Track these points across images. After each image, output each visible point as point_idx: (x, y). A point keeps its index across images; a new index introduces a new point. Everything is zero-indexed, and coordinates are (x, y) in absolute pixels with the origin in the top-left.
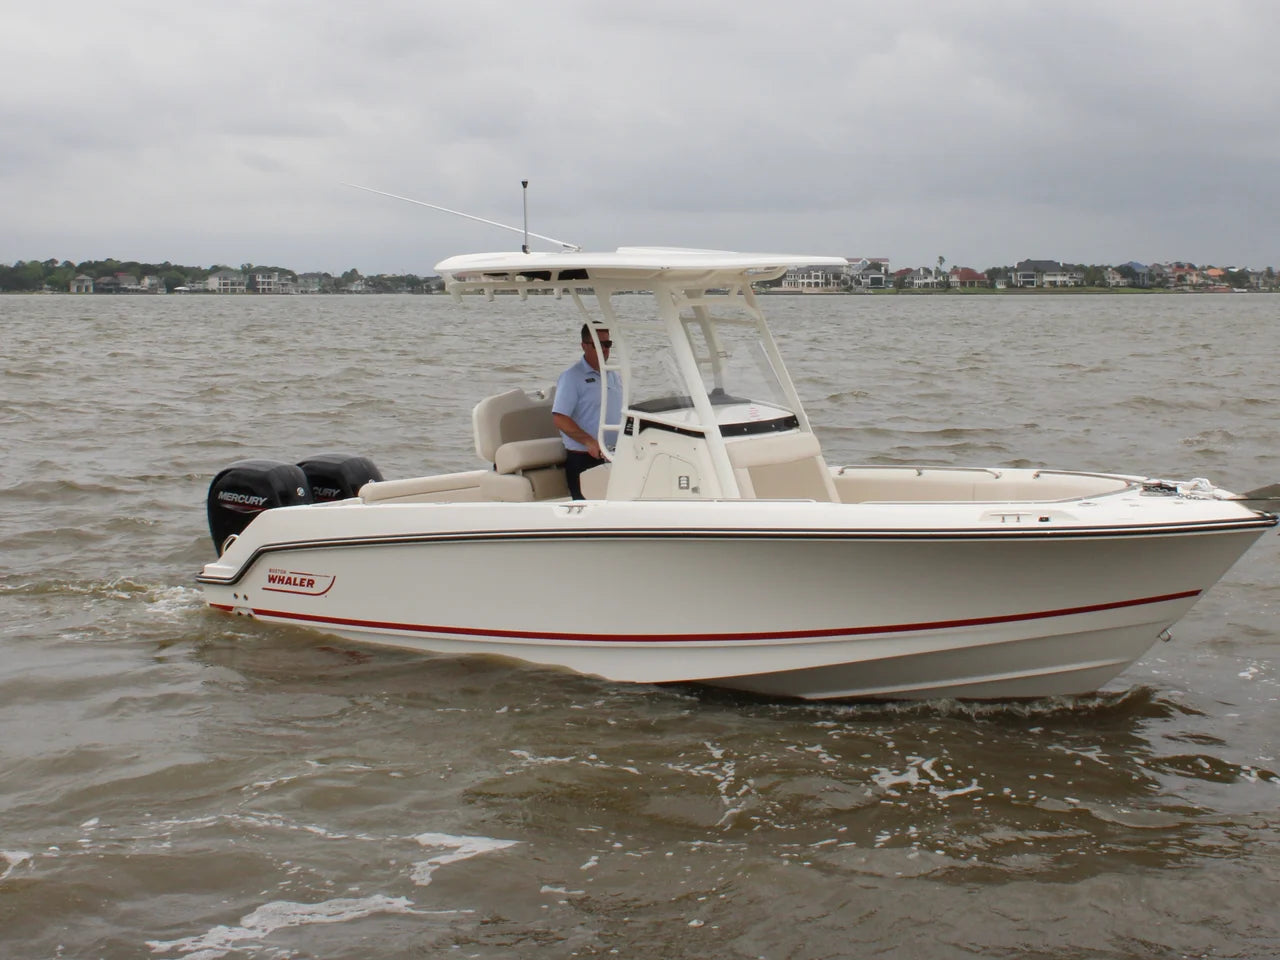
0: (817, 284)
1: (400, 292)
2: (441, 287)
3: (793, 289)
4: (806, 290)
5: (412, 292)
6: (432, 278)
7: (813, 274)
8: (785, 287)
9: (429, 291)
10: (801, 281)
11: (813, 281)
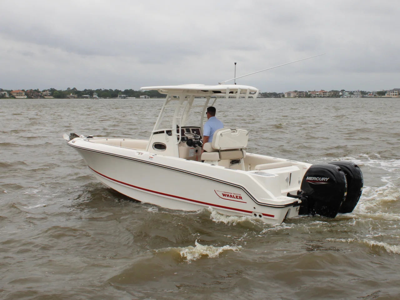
0: (396, 95)
1: (271, 97)
2: (283, 96)
3: (388, 96)
4: (393, 97)
5: (275, 97)
6: (281, 93)
7: (395, 92)
8: (386, 95)
9: (280, 97)
10: (391, 94)
11: (395, 94)
